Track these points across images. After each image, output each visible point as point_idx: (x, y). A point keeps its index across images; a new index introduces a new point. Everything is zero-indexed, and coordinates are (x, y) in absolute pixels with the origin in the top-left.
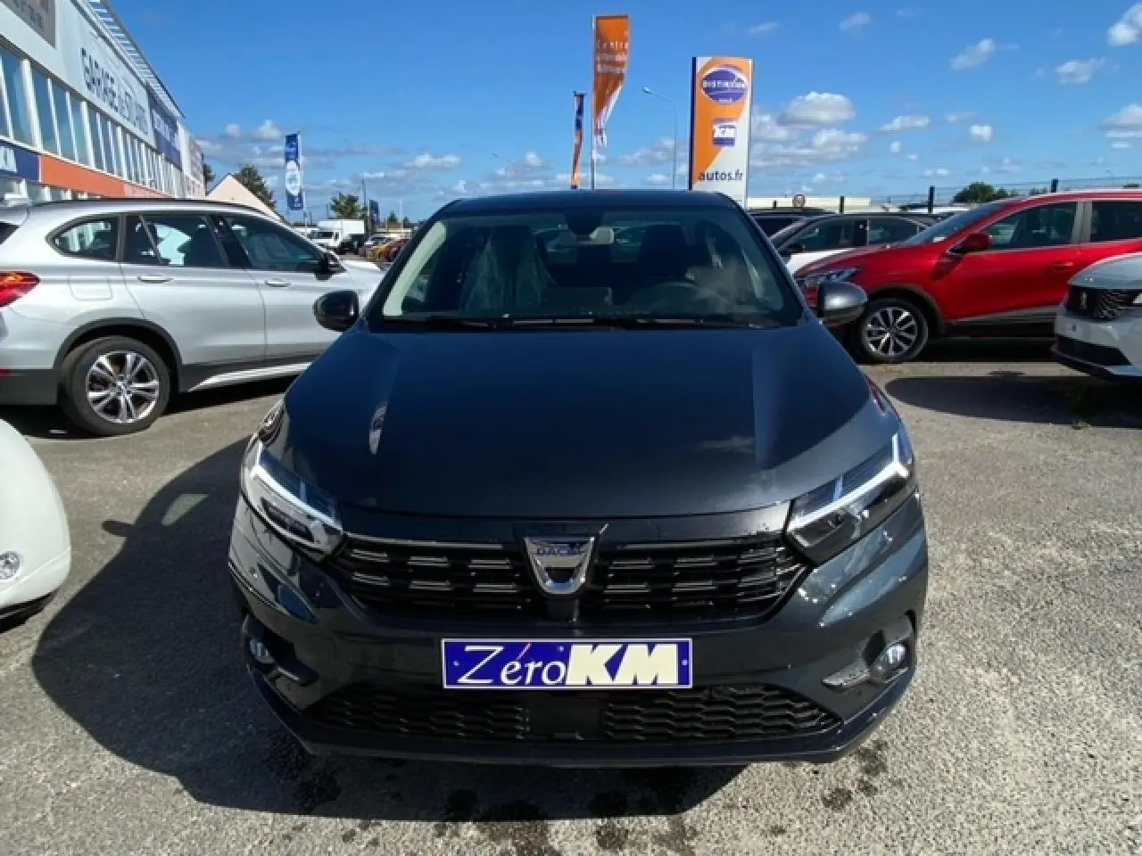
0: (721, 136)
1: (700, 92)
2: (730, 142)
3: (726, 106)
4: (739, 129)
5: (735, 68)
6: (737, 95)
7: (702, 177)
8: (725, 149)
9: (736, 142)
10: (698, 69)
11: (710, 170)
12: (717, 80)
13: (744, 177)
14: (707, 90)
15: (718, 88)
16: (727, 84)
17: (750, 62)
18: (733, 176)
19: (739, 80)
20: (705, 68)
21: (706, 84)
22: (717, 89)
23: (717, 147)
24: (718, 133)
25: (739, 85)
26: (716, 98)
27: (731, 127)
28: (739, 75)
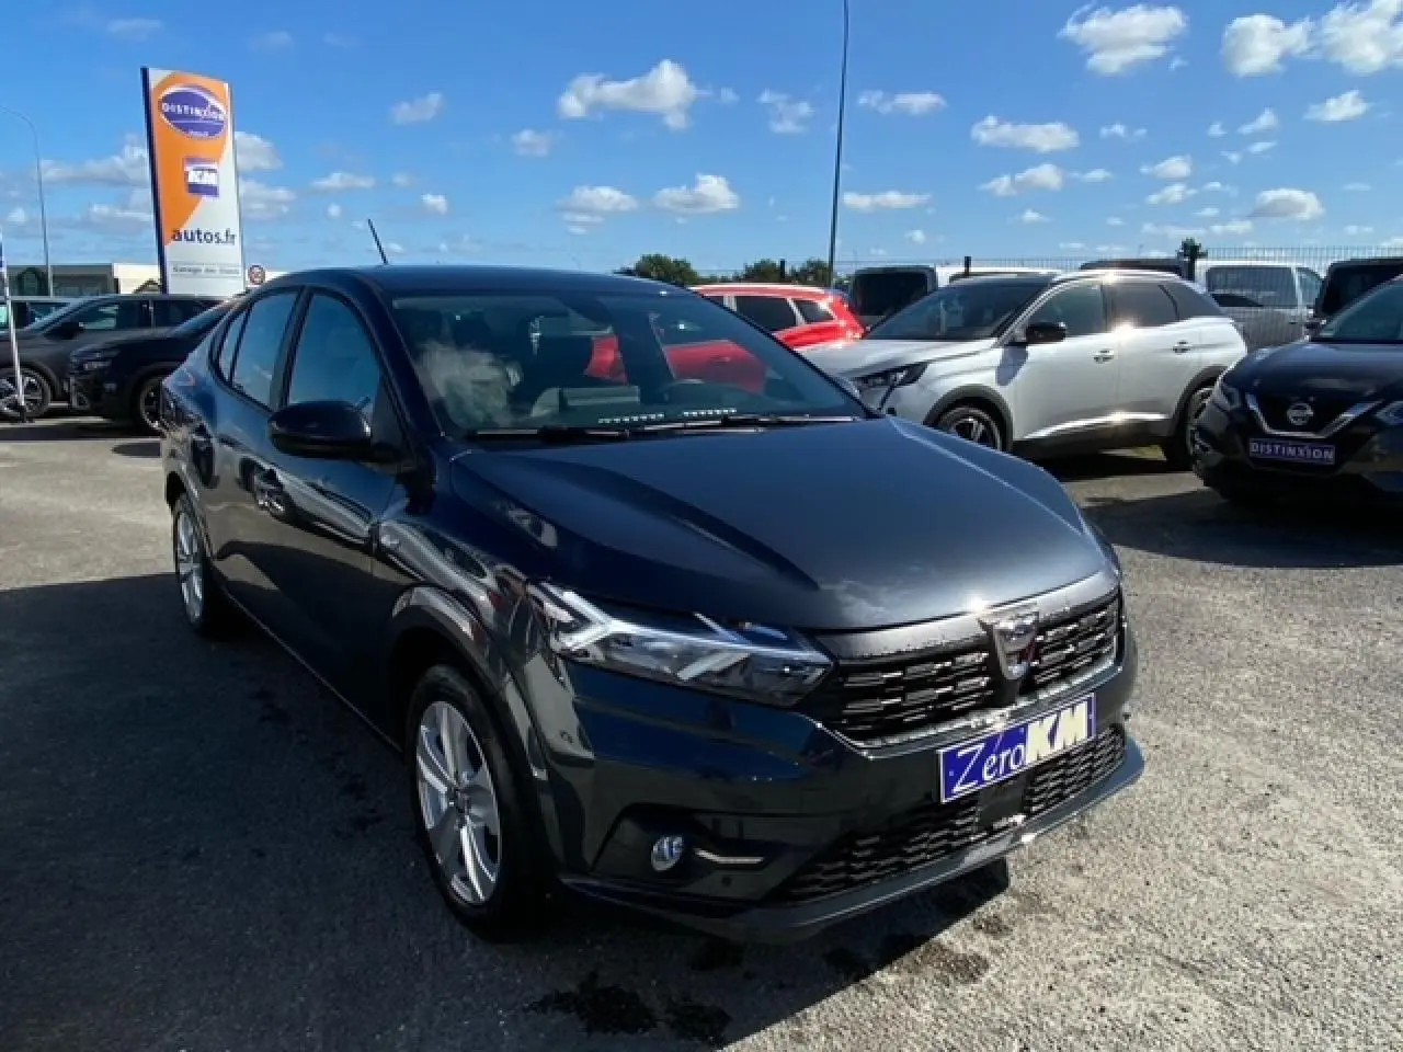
0: (198, 181)
1: (159, 119)
2: (212, 191)
3: (198, 142)
4: (223, 174)
5: (204, 89)
6: (214, 129)
7: (177, 236)
8: (206, 199)
9: (221, 190)
10: (153, 84)
11: (189, 226)
12: (182, 104)
13: (237, 239)
14: (170, 116)
15: (186, 113)
16: (198, 112)
17: (226, 85)
18: (223, 237)
19: (214, 108)
20: (164, 84)
21: (166, 107)
22: (183, 116)
23: (195, 196)
24: (193, 177)
25: (214, 115)
26: (185, 128)
27: (211, 170)
28: (212, 101)
